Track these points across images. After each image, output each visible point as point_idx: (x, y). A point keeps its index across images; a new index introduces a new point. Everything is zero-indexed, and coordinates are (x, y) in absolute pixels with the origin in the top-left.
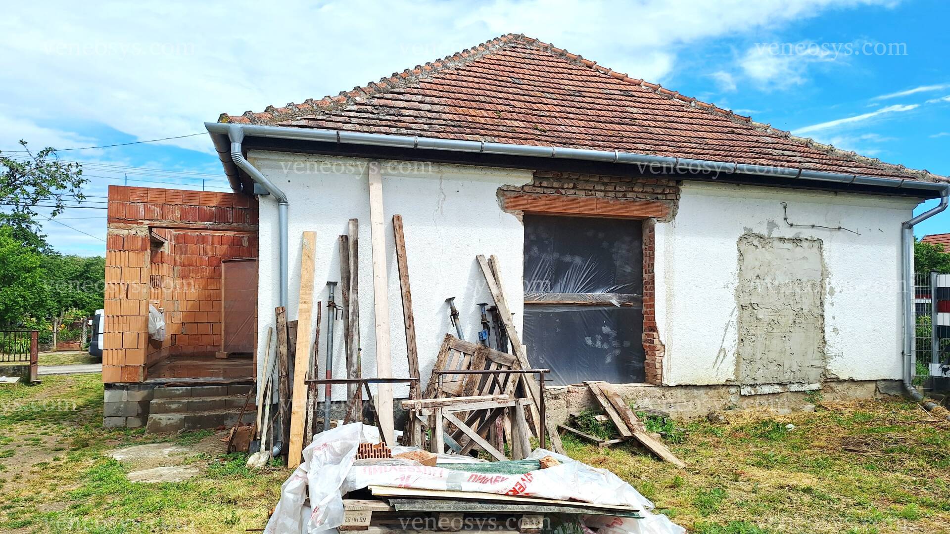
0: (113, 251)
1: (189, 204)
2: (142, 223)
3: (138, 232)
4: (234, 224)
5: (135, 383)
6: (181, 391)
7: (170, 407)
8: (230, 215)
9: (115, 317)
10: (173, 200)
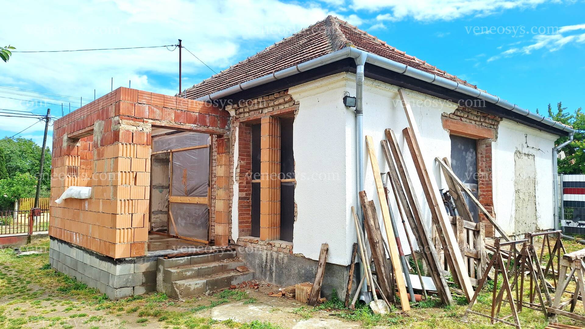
0: (124, 144)
1: (180, 109)
2: (147, 122)
3: (144, 128)
4: (210, 128)
5: (141, 257)
6: (183, 261)
7: (186, 275)
8: (208, 120)
9: (126, 201)
10: (169, 105)
